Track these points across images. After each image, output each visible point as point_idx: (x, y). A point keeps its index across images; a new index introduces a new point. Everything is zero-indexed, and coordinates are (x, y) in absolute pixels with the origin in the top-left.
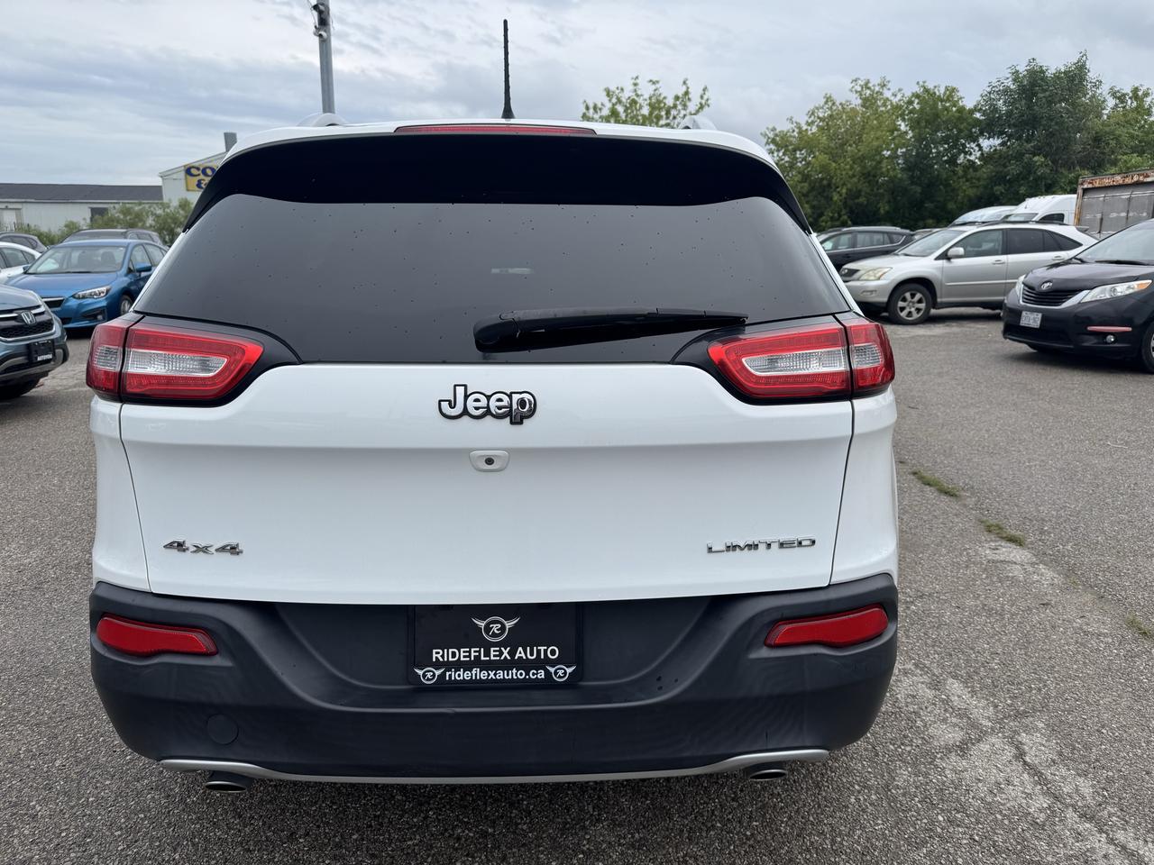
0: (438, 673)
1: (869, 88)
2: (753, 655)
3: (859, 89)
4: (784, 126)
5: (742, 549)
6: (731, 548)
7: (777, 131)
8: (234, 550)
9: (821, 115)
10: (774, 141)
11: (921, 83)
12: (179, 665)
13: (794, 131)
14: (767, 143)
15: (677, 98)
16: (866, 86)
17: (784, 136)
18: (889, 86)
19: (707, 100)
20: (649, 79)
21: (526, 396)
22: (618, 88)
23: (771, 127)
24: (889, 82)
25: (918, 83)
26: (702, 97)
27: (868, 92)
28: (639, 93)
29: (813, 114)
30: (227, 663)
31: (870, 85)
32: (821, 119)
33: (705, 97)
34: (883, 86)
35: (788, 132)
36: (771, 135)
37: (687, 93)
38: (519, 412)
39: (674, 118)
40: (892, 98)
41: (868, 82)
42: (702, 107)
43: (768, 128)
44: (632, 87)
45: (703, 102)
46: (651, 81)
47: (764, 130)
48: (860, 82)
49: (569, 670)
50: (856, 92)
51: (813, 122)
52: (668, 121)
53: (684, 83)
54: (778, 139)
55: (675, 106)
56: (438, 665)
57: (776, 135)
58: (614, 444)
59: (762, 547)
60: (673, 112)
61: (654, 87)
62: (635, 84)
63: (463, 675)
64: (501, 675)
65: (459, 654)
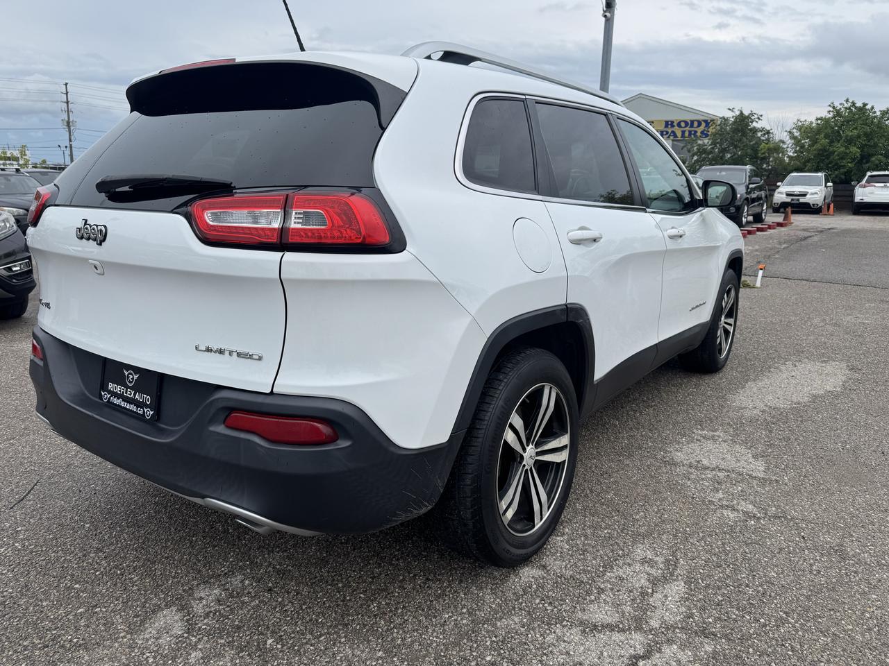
0: (108, 396)
2: (212, 429)
5: (215, 352)
6: (209, 350)
21: (103, 228)
38: (100, 236)
49: (151, 413)
58: (138, 263)
59: (227, 353)
63: (116, 401)
64: (128, 406)
65: (118, 389)
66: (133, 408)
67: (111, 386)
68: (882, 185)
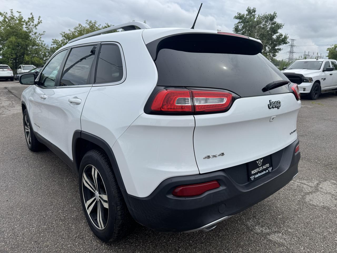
0: (254, 177)
1: (91, 23)
2: (295, 155)
3: (88, 23)
4: (68, 32)
7: (66, 33)
8: (223, 154)
9: (78, 30)
10: (65, 36)
11: (107, 24)
12: (213, 193)
13: (71, 34)
14: (62, 37)
15: (29, 19)
16: (90, 22)
17: (68, 35)
18: (97, 23)
19: (41, 21)
20: (17, 11)
22: (4, 12)
23: (63, 32)
24: (97, 22)
25: (106, 23)
26: (39, 20)
27: (91, 24)
28: (14, 15)
29: (76, 29)
30: (224, 188)
31: (92, 22)
32: (79, 31)
33: (40, 20)
34: (95, 23)
35: (69, 34)
36: (64, 34)
37: (33, 18)
39: (29, 25)
40: (98, 27)
41: (91, 21)
42: (39, 23)
43: (62, 32)
44: (10, 13)
45: (40, 21)
46: (18, 12)
47: (61, 32)
48: (88, 21)
49: (271, 168)
50: (88, 24)
51: (76, 32)
52: (27, 26)
53: (31, 14)
54: (66, 36)
55: (29, 22)
56: (253, 175)
57: (65, 34)
60: (29, 24)
61: (19, 14)
62: (12, 12)
63: (257, 176)
64: (262, 173)
65: (255, 171)
66: (264, 172)
67: (253, 172)
68: (2, 70)
